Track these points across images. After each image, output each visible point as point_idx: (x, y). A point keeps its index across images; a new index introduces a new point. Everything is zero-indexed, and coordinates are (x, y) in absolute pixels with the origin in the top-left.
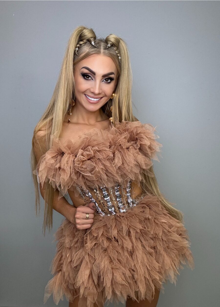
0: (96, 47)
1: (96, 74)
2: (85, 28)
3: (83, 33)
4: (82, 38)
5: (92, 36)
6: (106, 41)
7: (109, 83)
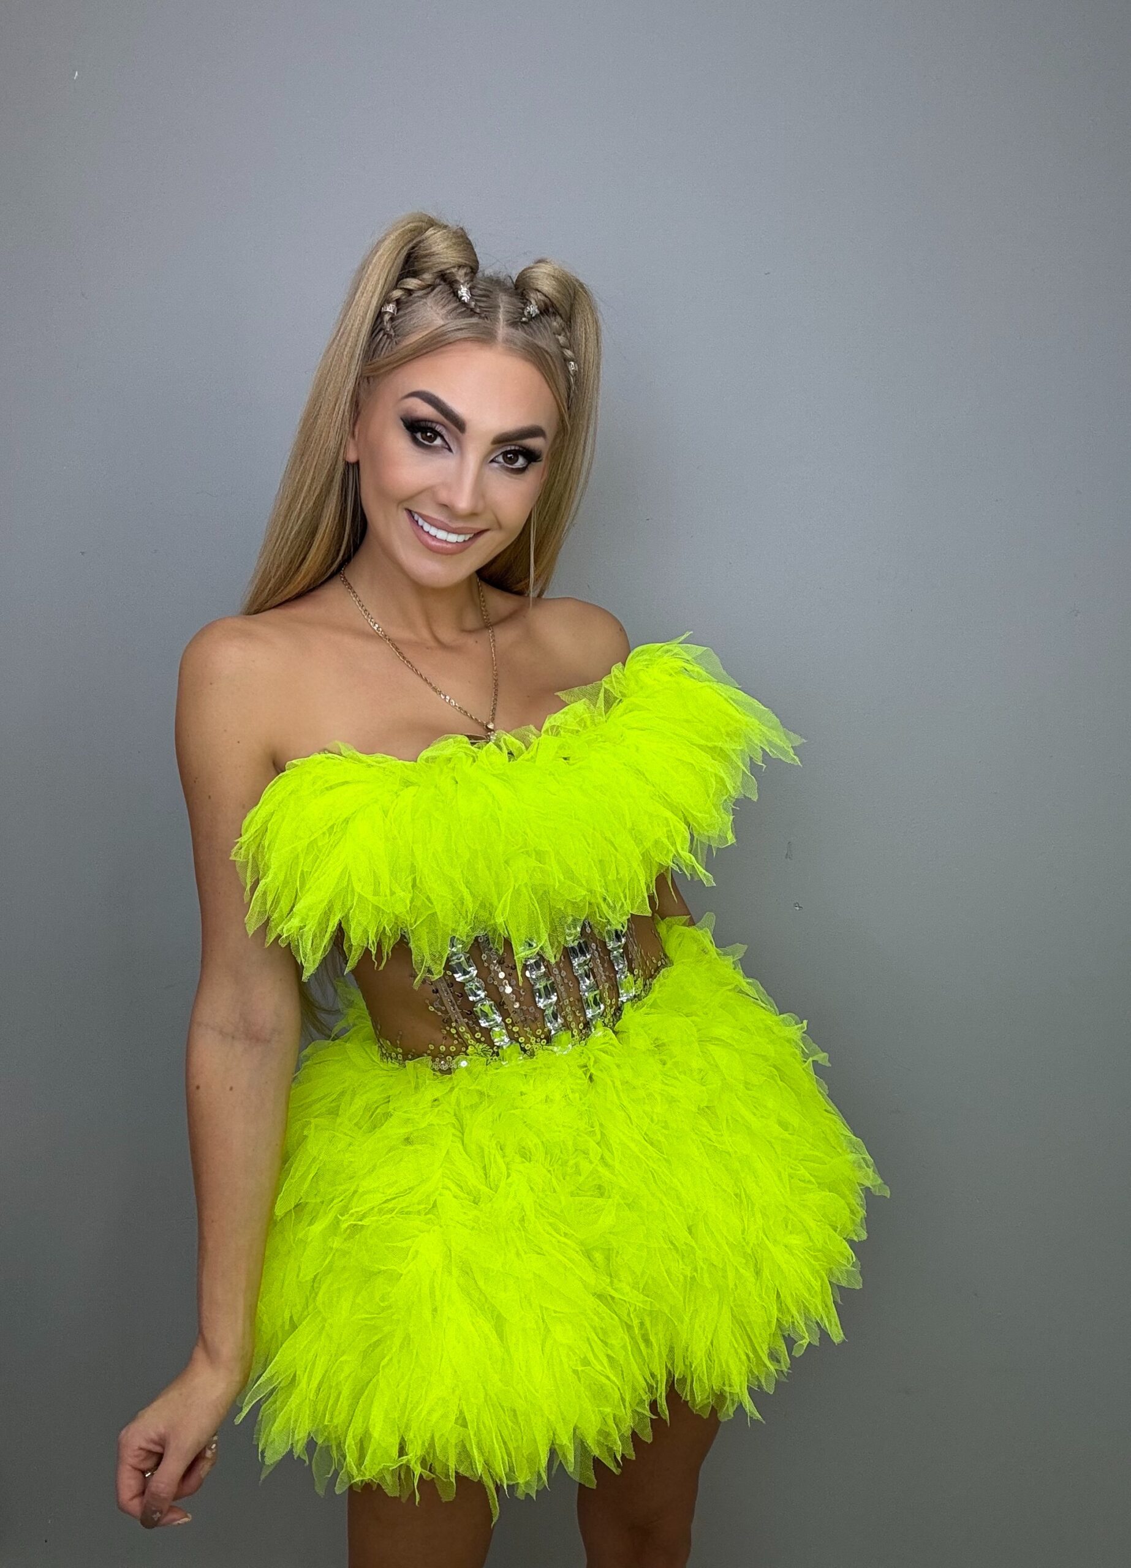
1: (467, 427)
2: (432, 224)
5: (460, 260)
6: (521, 290)
7: (520, 471)
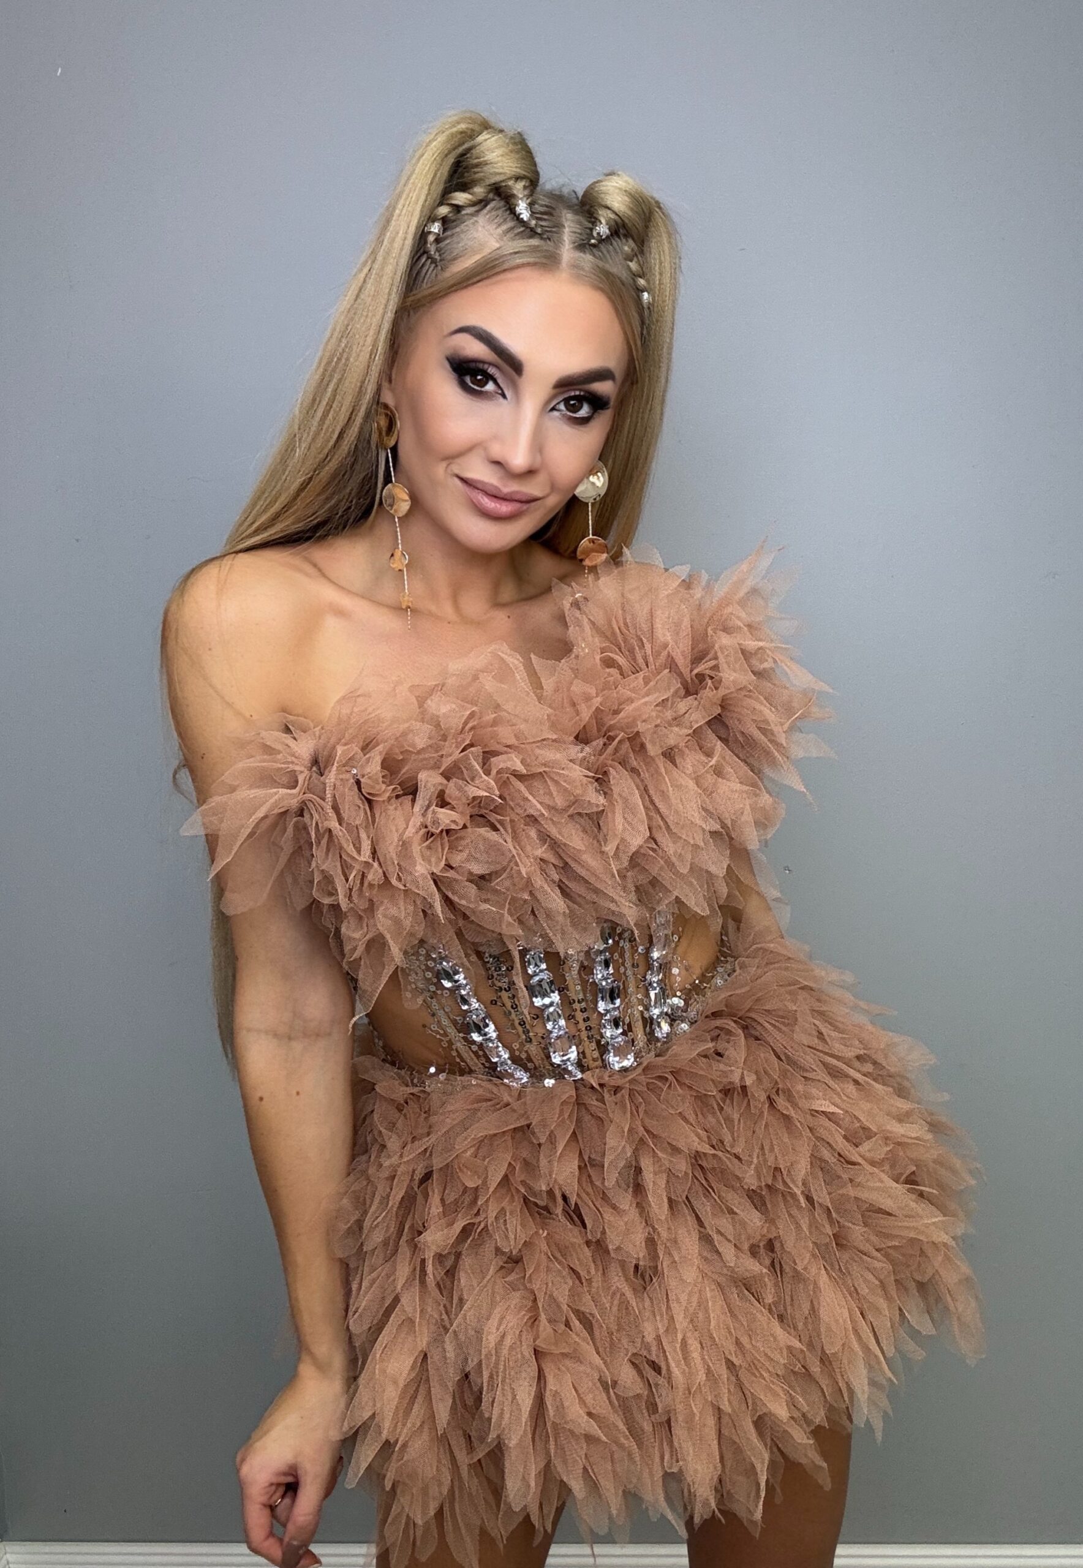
0: (539, 230)
2: (486, 126)
3: (473, 151)
4: (468, 177)
5: (515, 169)
6: (588, 207)
7: (584, 421)
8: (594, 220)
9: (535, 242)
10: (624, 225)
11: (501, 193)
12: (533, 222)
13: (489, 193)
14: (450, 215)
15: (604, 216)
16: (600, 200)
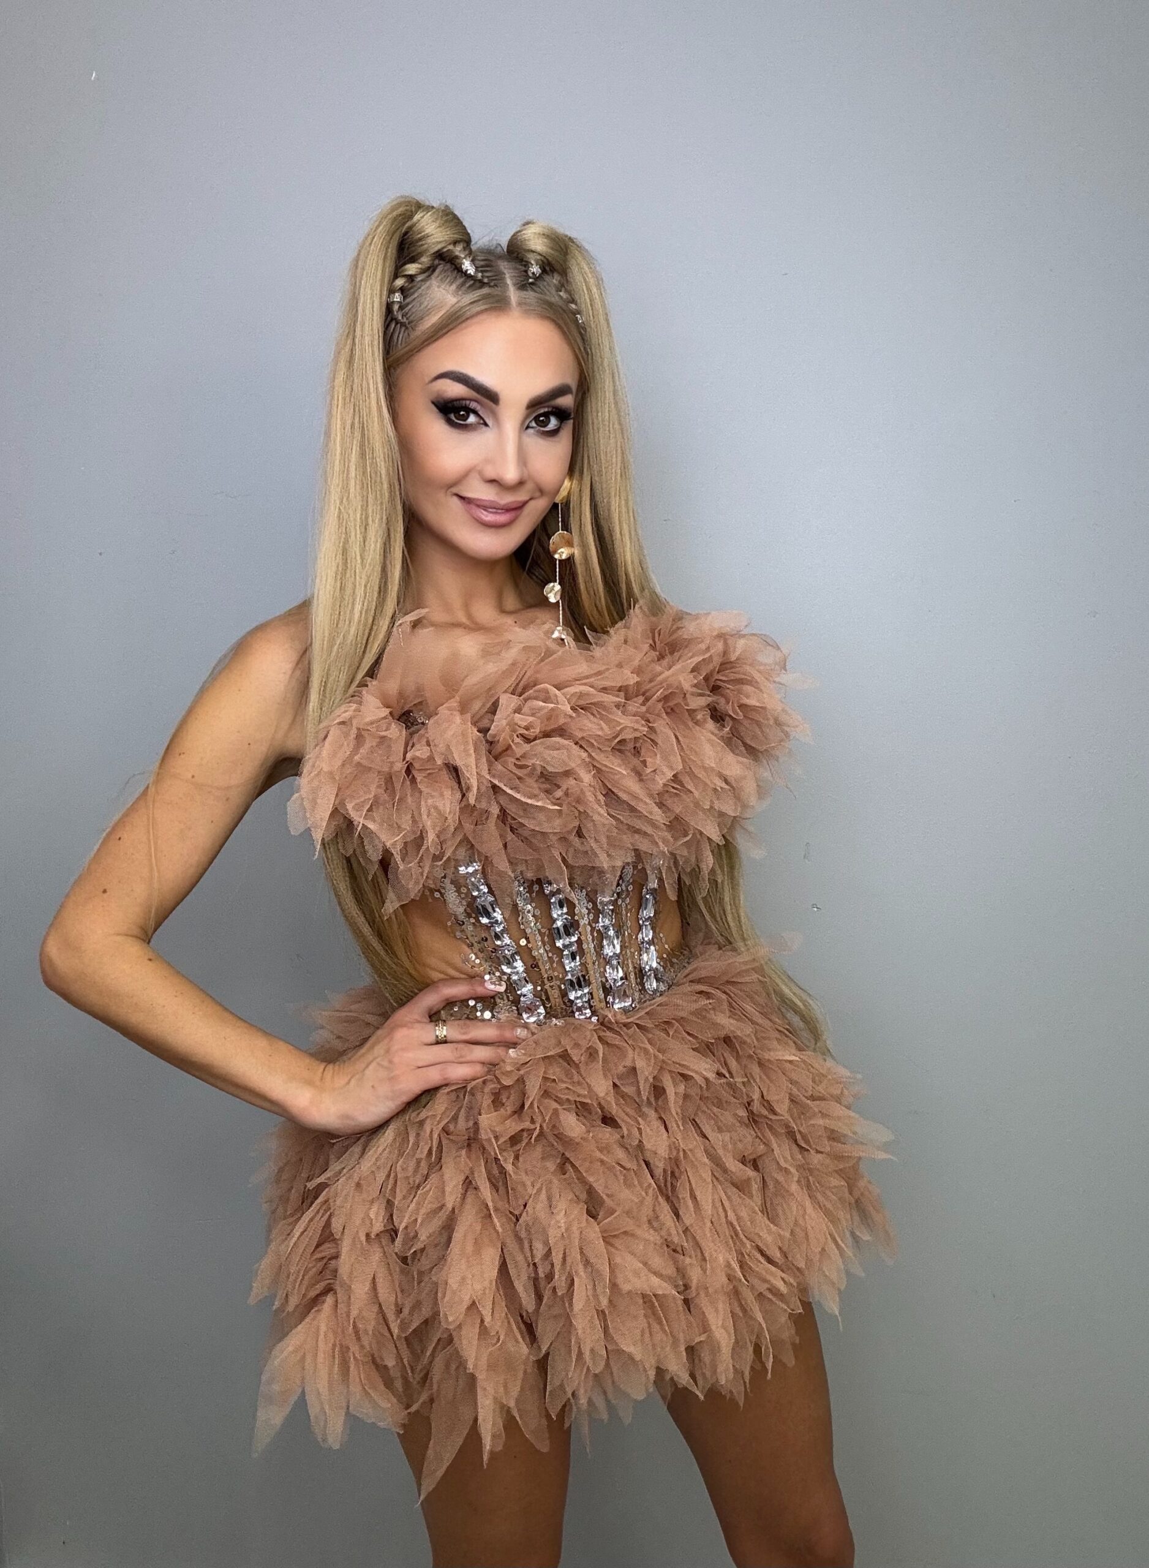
0: (486, 280)
1: (501, 397)
2: (419, 206)
3: (413, 229)
4: (413, 250)
6: (515, 255)
7: (554, 433)
8: (527, 264)
9: (485, 290)
10: (549, 264)
11: (446, 260)
12: (480, 275)
13: (434, 260)
14: (407, 284)
15: (532, 259)
16: (524, 247)
